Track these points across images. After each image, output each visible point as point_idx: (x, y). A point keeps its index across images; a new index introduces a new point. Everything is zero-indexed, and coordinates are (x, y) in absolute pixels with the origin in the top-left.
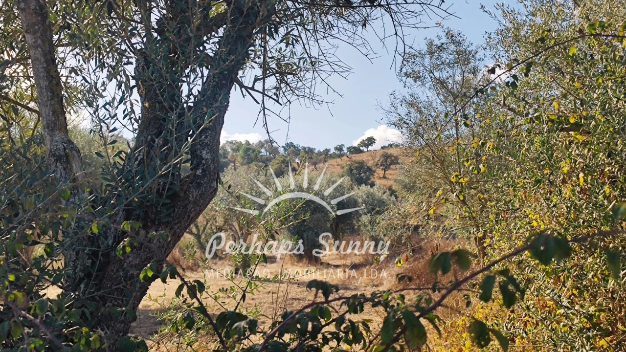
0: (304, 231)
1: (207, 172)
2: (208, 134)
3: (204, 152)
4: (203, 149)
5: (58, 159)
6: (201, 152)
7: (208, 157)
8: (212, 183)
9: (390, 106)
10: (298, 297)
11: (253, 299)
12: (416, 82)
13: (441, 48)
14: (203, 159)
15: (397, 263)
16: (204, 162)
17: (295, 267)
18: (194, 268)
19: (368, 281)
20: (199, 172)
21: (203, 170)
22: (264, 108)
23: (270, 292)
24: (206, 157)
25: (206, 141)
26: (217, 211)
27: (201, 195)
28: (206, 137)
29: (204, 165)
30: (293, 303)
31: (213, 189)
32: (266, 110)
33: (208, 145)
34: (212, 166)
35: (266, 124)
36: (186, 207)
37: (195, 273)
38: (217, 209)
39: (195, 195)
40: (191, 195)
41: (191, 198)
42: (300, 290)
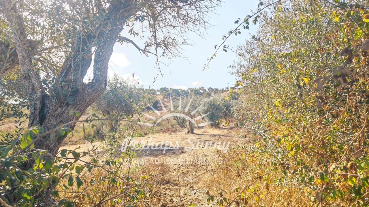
2: (99, 63)
4: (97, 70)
5: (25, 78)
7: (99, 74)
8: (100, 85)
13: (251, 42)
14: (97, 75)
20: (95, 81)
22: (158, 61)
25: (98, 67)
27: (93, 91)
28: (98, 65)
29: (97, 77)
31: (102, 88)
33: (99, 68)
34: (101, 78)
35: (159, 67)
36: (83, 96)
37: (175, 133)
39: (89, 91)
40: (86, 91)
41: (86, 92)
42: (210, 137)
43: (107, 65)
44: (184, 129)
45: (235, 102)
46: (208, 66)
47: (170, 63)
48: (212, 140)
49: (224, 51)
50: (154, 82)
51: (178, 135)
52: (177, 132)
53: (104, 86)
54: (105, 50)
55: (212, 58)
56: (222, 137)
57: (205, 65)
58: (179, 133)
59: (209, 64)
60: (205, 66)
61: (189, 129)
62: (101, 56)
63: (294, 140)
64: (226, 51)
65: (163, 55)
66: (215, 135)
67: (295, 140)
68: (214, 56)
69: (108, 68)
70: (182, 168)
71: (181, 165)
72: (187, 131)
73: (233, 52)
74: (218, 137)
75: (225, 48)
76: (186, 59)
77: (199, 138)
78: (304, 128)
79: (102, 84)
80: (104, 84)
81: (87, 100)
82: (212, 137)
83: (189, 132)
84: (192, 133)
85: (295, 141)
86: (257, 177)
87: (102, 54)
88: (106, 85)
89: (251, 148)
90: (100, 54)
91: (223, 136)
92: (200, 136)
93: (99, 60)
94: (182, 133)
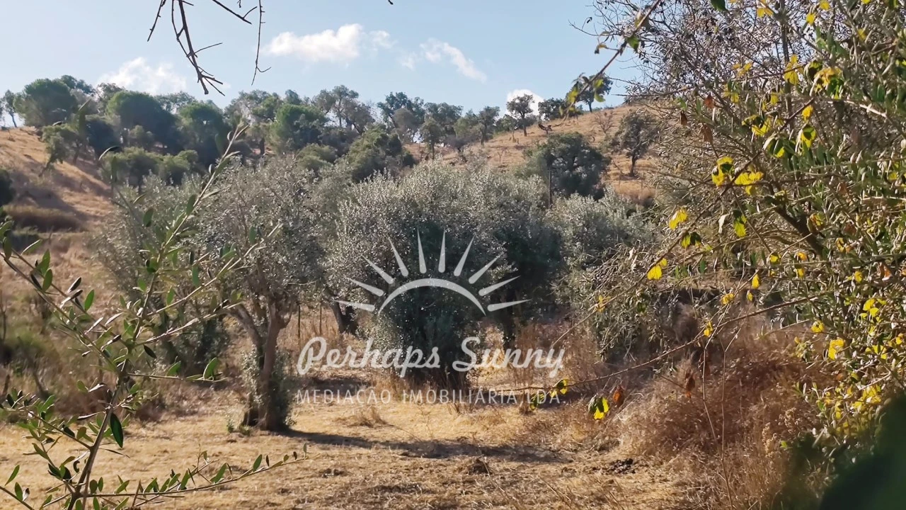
0: (426, 313)
10: (397, 482)
11: (284, 491)
15: (593, 410)
17: (403, 402)
18: (150, 412)
19: (581, 438)
23: (329, 471)
30: (384, 499)
37: (150, 425)
42: (408, 463)
44: (217, 397)
45: (578, 212)
48: (429, 484)
51: (178, 441)
52: (163, 417)
56: (494, 464)
58: (178, 426)
61: (257, 399)
66: (439, 450)
72: (237, 412)
74: (467, 460)
77: (330, 464)
82: (423, 461)
83: (251, 419)
84: (279, 426)
91: (499, 452)
92: (335, 451)
94: (205, 425)
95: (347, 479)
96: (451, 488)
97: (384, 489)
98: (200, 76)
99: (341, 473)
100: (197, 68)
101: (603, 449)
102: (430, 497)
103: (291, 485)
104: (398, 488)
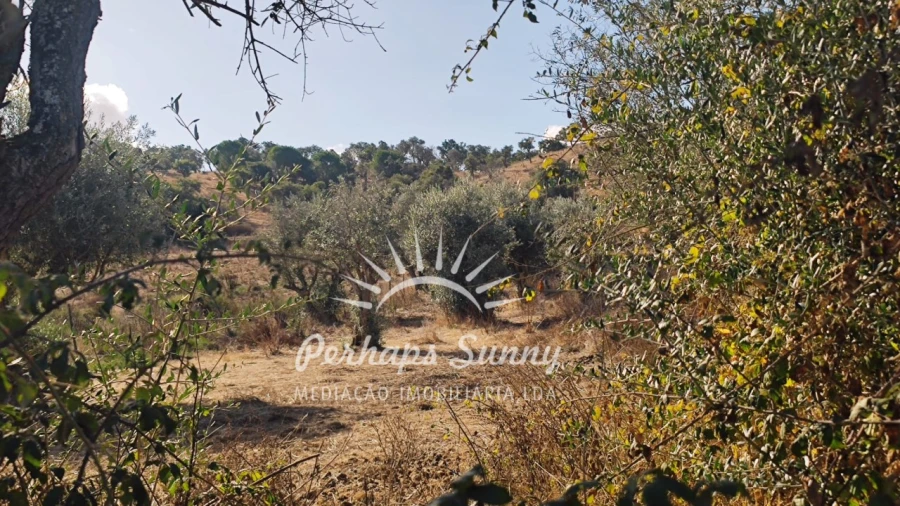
1: (52, 128)
2: (54, 61)
3: (48, 93)
4: (47, 88)
6: (42, 94)
7: (55, 100)
8: (63, 145)
9: (553, 52)
10: (444, 373)
11: (374, 381)
12: (597, 11)
14: (46, 105)
16: (47, 109)
17: (454, 330)
18: (295, 340)
19: (563, 344)
20: (38, 129)
21: (46, 125)
22: (253, 40)
24: (53, 101)
25: (51, 73)
26: (322, 249)
27: (37, 169)
28: (51, 67)
29: (47, 114)
30: (436, 384)
31: (67, 158)
32: (255, 43)
33: (56, 80)
34: (63, 118)
35: (258, 67)
37: (294, 348)
38: (322, 245)
39: (24, 168)
40: (15, 169)
41: (14, 172)
43: (81, 68)
45: (562, 208)
46: (470, 75)
47: (300, 50)
48: (465, 374)
49: (527, 19)
50: (256, 133)
53: (74, 149)
54: (71, 7)
55: (484, 43)
57: (458, 71)
59: (471, 66)
60: (460, 72)
62: (59, 31)
63: (766, 341)
64: (533, 18)
65: (272, 16)
67: (770, 341)
68: (491, 39)
69: (84, 78)
70: (341, 487)
71: (335, 476)
72: (349, 339)
73: (560, 14)
75: (529, 10)
76: (368, 30)
78: (799, 298)
79: (68, 141)
80: (74, 142)
81: (19, 203)
83: (358, 341)
84: (376, 346)
85: (772, 342)
86: (637, 449)
87: (63, 25)
88: (80, 145)
89: (624, 372)
90: (53, 23)
93: (51, 46)
95: (413, 373)
96: (478, 376)
97: (436, 377)
98: (269, 96)
99: (411, 370)
100: (266, 91)
101: (576, 351)
102: (463, 380)
103: (378, 377)
104: (444, 376)
